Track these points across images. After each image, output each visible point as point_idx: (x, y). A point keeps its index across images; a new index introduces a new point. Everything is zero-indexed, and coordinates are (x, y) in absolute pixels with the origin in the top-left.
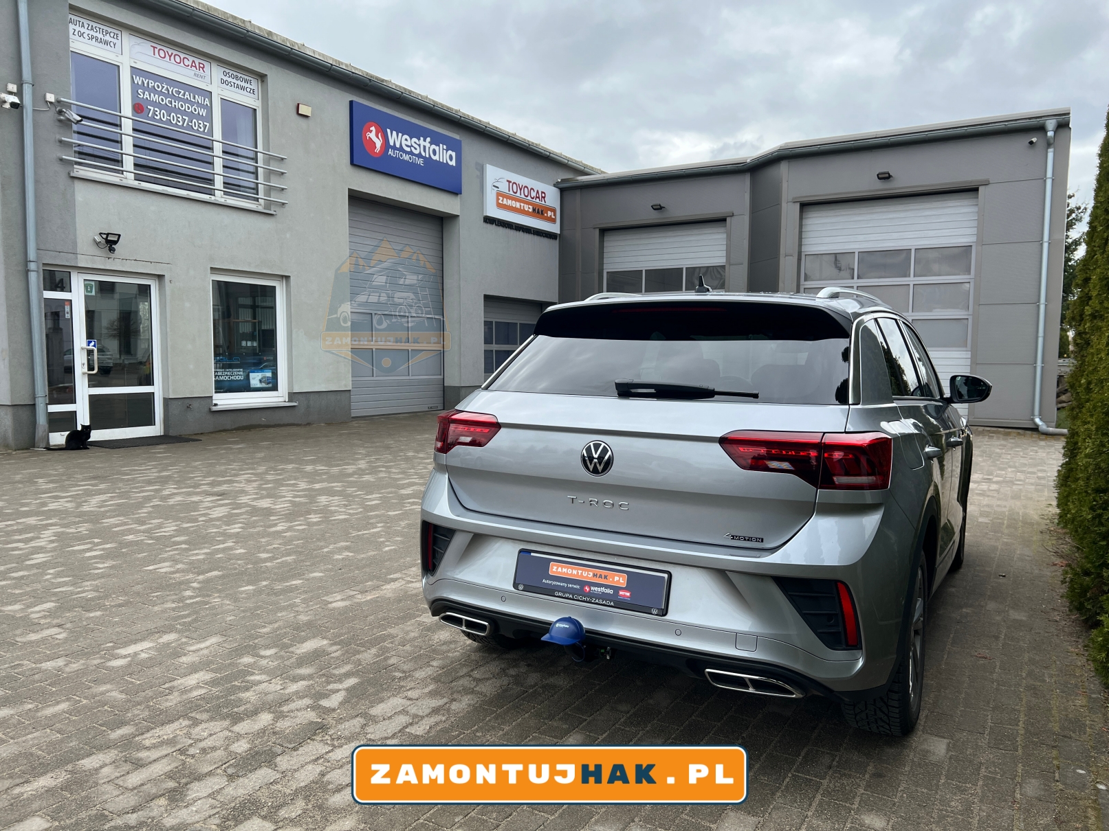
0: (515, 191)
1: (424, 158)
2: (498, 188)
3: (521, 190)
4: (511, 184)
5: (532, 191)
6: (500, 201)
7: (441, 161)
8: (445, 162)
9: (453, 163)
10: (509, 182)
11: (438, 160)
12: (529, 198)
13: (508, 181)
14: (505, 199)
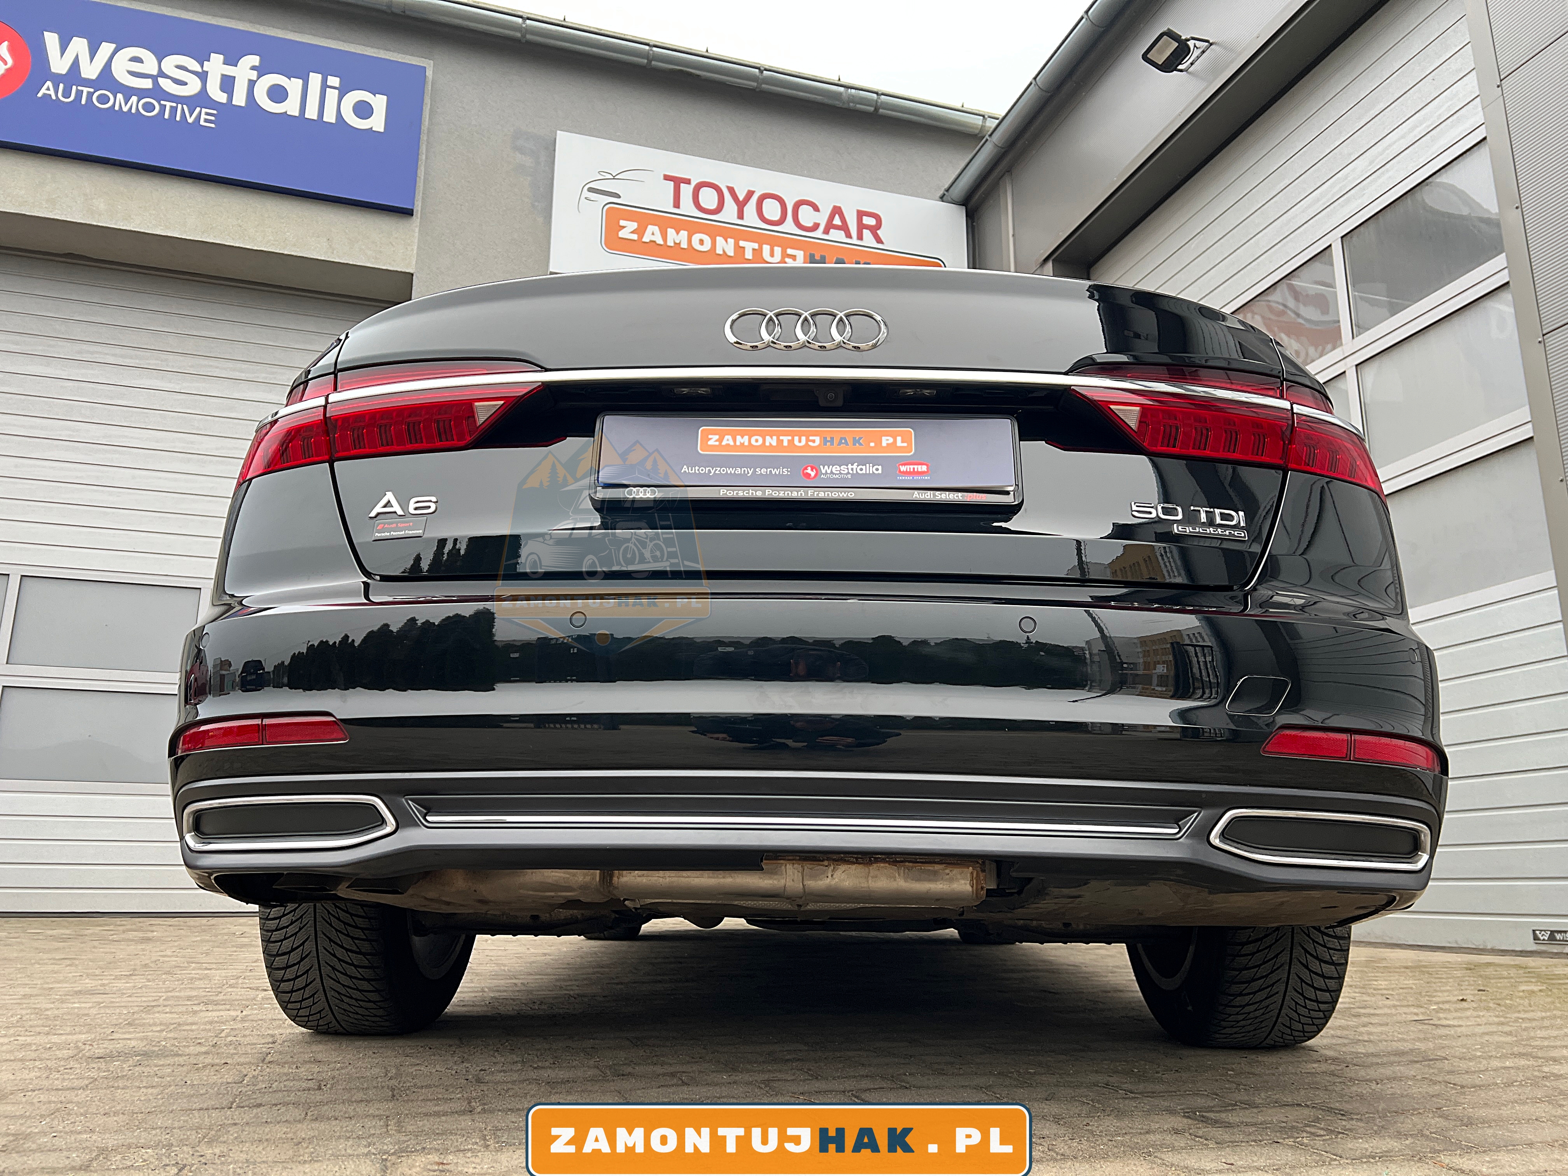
0: (713, 206)
1: (226, 110)
2: (619, 197)
3: (741, 205)
4: (686, 191)
5: (804, 210)
6: (622, 234)
7: (311, 113)
8: (330, 117)
9: (377, 122)
10: (678, 182)
11: (297, 114)
12: (789, 226)
13: (667, 178)
14: (656, 229)
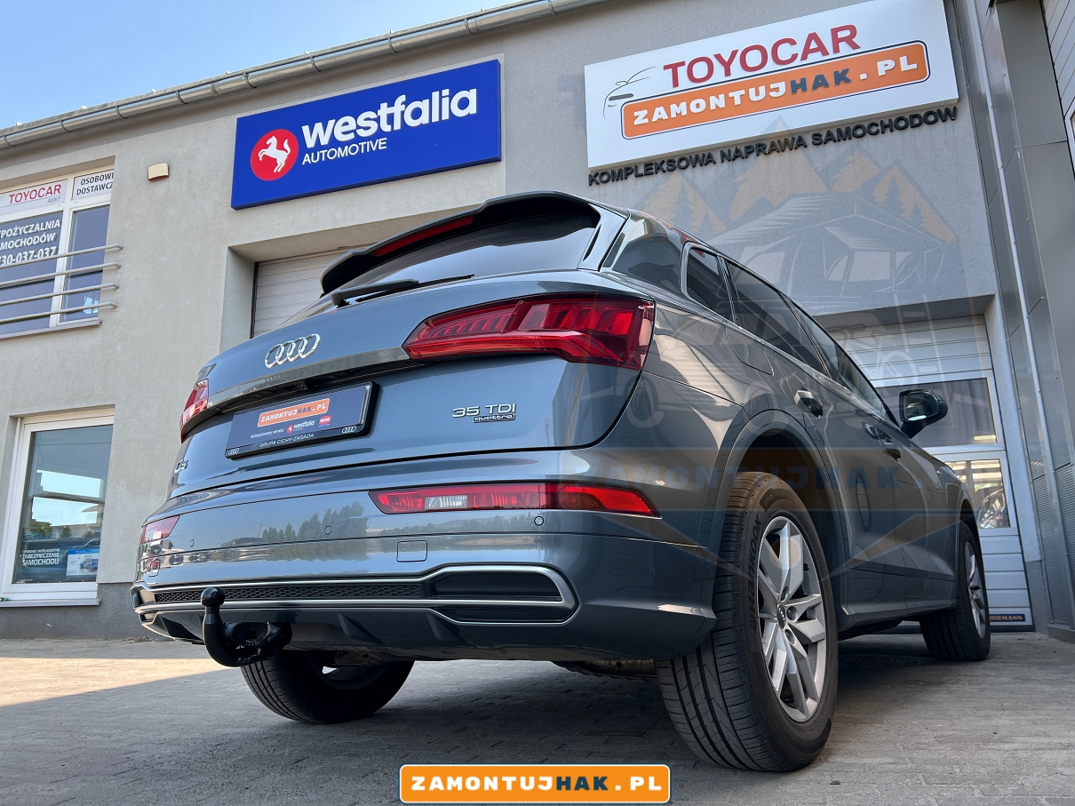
0: (704, 74)
1: (392, 136)
2: (631, 95)
3: (727, 65)
4: (682, 71)
5: (782, 48)
6: (637, 122)
7: (435, 119)
8: (446, 116)
9: (472, 109)
10: (674, 67)
12: (770, 66)
13: (666, 67)
14: (661, 109)
